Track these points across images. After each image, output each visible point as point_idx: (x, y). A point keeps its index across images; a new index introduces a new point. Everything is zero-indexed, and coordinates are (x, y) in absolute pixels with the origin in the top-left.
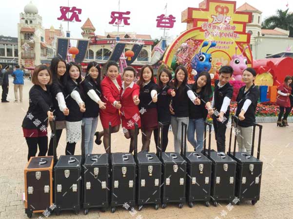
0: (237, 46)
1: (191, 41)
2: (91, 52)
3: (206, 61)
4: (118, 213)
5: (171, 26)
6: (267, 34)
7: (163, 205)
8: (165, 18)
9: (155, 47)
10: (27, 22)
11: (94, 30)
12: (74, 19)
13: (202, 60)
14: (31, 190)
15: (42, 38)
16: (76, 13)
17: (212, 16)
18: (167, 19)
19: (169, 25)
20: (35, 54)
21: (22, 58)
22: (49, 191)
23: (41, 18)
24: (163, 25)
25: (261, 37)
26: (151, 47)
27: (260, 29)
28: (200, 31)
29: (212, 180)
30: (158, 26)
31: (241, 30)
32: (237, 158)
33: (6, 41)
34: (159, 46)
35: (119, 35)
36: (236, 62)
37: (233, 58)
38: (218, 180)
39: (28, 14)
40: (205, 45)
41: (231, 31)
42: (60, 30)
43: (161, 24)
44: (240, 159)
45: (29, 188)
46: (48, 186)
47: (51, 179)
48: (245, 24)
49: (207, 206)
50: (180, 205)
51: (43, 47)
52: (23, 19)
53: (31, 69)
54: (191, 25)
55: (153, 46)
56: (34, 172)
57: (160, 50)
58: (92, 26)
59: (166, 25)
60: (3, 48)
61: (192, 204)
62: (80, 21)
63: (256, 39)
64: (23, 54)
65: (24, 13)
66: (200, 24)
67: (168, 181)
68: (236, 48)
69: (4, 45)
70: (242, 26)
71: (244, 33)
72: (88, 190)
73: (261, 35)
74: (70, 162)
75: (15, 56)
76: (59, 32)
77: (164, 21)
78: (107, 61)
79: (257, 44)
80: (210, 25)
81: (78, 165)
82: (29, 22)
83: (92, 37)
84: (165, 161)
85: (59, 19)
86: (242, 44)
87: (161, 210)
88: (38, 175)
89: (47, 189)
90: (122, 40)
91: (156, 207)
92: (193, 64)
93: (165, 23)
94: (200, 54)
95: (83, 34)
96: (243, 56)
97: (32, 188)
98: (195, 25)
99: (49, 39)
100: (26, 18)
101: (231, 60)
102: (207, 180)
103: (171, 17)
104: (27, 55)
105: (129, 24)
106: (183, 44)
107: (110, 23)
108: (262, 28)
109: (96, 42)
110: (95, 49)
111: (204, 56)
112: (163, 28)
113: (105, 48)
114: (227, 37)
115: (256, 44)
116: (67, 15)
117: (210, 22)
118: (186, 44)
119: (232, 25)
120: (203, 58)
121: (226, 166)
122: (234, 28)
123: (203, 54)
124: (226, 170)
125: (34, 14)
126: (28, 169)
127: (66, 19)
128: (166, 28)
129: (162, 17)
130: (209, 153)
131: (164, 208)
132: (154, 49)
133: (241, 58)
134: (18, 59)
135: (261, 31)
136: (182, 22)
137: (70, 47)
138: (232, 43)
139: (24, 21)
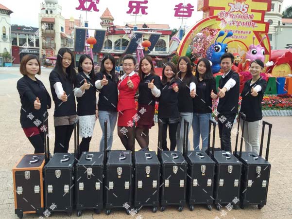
0: (255, 36)
1: (207, 30)
2: (110, 43)
3: (222, 51)
4: (113, 216)
5: (190, 15)
6: (288, 24)
7: (162, 208)
8: (183, 7)
9: (173, 37)
10: (47, 12)
11: (113, 20)
12: (92, 8)
13: (217, 51)
14: (20, 190)
15: (62, 28)
16: (94, 2)
17: (230, 4)
18: (186, 8)
19: (187, 14)
20: (55, 44)
21: (43, 48)
22: (40, 191)
23: (60, 8)
24: (182, 14)
25: (281, 27)
26: (169, 36)
27: (281, 18)
28: (216, 20)
29: (215, 182)
30: (176, 15)
31: (260, 19)
32: (243, 158)
33: (28, 31)
34: (177, 36)
35: (137, 25)
36: (253, 53)
37: (251, 48)
38: (221, 182)
39: (49, 4)
40: (221, 34)
41: (249, 20)
42: (80, 20)
43: (179, 14)
44: (246, 160)
45: (18, 188)
46: (38, 187)
47: (42, 179)
48: (263, 13)
49: (209, 209)
50: (180, 208)
51: (63, 37)
52: (44, 9)
53: (51, 59)
54: (208, 13)
55: (171, 36)
56: (23, 172)
57: (177, 39)
58: (111, 15)
59: (185, 14)
60: (25, 38)
61: (193, 208)
62: (98, 10)
63: (277, 29)
64: (44, 44)
65: (44, 3)
66: (216, 13)
67: (167, 183)
68: (254, 38)
69: (26, 35)
70: (260, 14)
71: (262, 21)
72: (81, 190)
73: (281, 25)
74: (63, 162)
75: (36, 46)
76: (78, 22)
77: (182, 10)
78: (124, 51)
79: (278, 34)
80: (227, 13)
81: (70, 165)
82: (49, 12)
83: (110, 27)
84: (164, 162)
85: (77, 9)
86: (260, 33)
87: (159, 213)
88: (27, 175)
89: (37, 189)
90: (139, 30)
91: (154, 209)
92: (208, 54)
93: (183, 12)
94: (216, 44)
95: (102, 24)
96: (260, 45)
97: (21, 188)
98: (212, 14)
99: (70, 29)
100: (46, 8)
101: (248, 50)
102: (209, 182)
103: (189, 5)
104: (47, 46)
105: (147, 14)
106: (198, 33)
107: (128, 12)
108: (283, 17)
109: (114, 31)
110: (114, 39)
111: (219, 46)
112: (182, 17)
113: (123, 38)
114: (245, 26)
115: (276, 34)
116: (85, 5)
117: (226, 10)
118: (201, 34)
119: (250, 13)
120: (219, 49)
121: (230, 168)
122: (252, 16)
123: (219, 44)
124: (230, 173)
125: (54, 4)
126: (16, 168)
127: (84, 9)
128: (184, 18)
129: (180, 6)
130: (213, 153)
131: (162, 211)
132: (172, 39)
133: (258, 48)
134: (39, 49)
135: (282, 21)
136: (198, 11)
137: (88, 37)
138: (250, 33)
139: (44, 11)
